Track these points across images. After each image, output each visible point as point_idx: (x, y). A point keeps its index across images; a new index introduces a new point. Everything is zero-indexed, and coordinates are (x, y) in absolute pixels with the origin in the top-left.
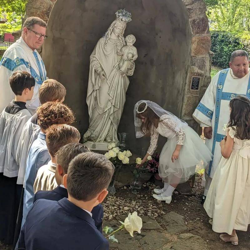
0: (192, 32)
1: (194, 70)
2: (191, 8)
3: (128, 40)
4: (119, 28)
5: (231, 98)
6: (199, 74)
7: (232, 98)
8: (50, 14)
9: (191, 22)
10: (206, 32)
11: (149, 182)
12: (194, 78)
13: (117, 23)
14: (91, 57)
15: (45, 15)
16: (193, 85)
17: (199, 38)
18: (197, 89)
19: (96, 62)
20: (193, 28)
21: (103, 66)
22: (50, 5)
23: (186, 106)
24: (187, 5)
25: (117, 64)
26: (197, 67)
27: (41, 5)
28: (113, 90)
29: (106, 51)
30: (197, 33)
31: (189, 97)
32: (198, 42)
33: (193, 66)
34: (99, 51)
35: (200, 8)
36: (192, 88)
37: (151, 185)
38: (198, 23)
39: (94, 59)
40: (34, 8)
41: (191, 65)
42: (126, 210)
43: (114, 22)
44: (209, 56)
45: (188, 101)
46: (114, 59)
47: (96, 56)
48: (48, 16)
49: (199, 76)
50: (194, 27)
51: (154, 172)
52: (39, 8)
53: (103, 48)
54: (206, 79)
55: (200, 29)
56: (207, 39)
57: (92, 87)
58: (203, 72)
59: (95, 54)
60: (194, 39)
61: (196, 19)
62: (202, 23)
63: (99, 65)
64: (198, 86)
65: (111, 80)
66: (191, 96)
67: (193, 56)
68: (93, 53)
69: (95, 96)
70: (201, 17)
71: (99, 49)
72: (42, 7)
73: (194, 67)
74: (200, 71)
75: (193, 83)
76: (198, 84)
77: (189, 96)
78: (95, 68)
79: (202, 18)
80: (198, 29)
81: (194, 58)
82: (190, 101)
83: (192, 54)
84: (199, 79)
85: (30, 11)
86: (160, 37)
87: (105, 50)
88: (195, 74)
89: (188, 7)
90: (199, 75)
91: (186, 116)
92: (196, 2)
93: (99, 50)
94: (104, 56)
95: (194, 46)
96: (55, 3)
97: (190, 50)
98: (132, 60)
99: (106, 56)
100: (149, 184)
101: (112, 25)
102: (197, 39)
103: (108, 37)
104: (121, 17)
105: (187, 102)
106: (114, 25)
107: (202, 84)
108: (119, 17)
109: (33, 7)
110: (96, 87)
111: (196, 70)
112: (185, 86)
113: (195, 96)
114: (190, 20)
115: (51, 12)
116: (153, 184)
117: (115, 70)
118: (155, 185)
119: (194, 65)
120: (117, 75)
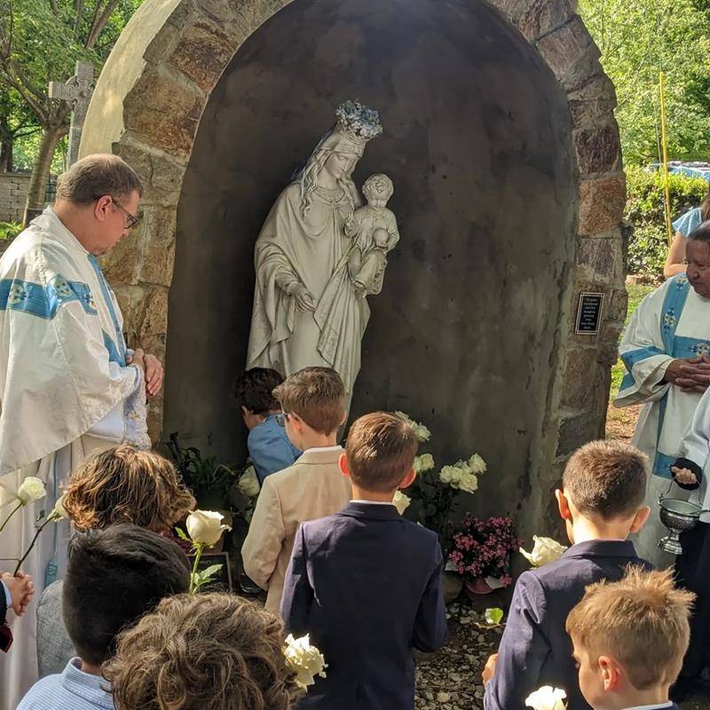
0: (580, 168)
1: (585, 276)
2: (580, 99)
3: (375, 191)
4: (346, 158)
5: (698, 354)
6: (597, 286)
7: (700, 353)
8: (197, 126)
9: (579, 139)
10: (614, 166)
11: (455, 605)
12: (588, 300)
13: (341, 142)
14: (261, 244)
15: (183, 130)
16: (583, 320)
17: (598, 183)
18: (593, 328)
19: (279, 260)
20: (582, 156)
21: (299, 271)
22: (197, 98)
23: (565, 378)
24: (568, 92)
25: (343, 262)
26: (592, 265)
27: (170, 101)
28: (333, 339)
29: (310, 226)
30: (592, 169)
31: (572, 353)
32: (594, 195)
33: (582, 264)
34: (288, 228)
35: (601, 99)
36: (581, 328)
37: (464, 612)
38: (596, 141)
39: (273, 250)
40: (149, 109)
41: (577, 262)
42: (444, 701)
43: (332, 139)
44: (622, 234)
45: (570, 363)
46: (332, 249)
47: (279, 240)
48: (191, 133)
49: (598, 292)
50: (584, 153)
51: (478, 575)
52: (165, 110)
53: (300, 219)
54: (615, 299)
55: (599, 157)
56: (617, 186)
57: (263, 335)
58: (606, 280)
59: (274, 236)
60: (584, 187)
61: (591, 131)
62: (605, 140)
63: (289, 268)
64: (595, 320)
65: (326, 311)
66: (578, 351)
67: (583, 237)
68: (266, 231)
69: (272, 361)
70: (603, 123)
71: (285, 221)
72: (174, 106)
73: (585, 267)
74: (599, 278)
75: (583, 314)
76: (596, 315)
77: (572, 349)
78: (277, 278)
79: (604, 126)
80: (596, 160)
81: (584, 240)
82: (575, 366)
83: (581, 231)
84: (599, 299)
85: (138, 118)
86: (445, 177)
87: (306, 223)
88: (589, 287)
89: (571, 97)
90: (600, 289)
91: (565, 407)
92: (592, 82)
93: (286, 224)
94: (303, 241)
95: (585, 207)
96: (210, 92)
97: (575, 218)
98: (387, 248)
99: (310, 242)
100: (457, 610)
101: (326, 146)
102: (594, 185)
103: (312, 184)
104: (356, 125)
105: (568, 368)
106: (333, 147)
107: (607, 313)
108: (349, 124)
109: (149, 105)
110: (280, 334)
111: (590, 273)
112: (558, 322)
113: (589, 350)
114: (574, 133)
115: (198, 121)
116: (467, 610)
117: (336, 280)
118: (475, 613)
119: (585, 261)
120: (344, 294)
